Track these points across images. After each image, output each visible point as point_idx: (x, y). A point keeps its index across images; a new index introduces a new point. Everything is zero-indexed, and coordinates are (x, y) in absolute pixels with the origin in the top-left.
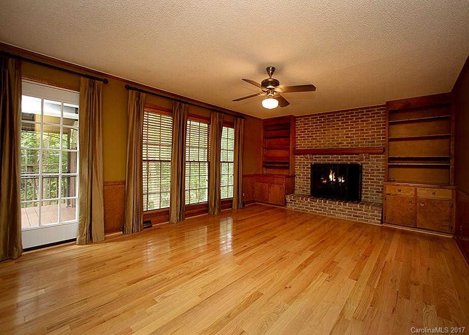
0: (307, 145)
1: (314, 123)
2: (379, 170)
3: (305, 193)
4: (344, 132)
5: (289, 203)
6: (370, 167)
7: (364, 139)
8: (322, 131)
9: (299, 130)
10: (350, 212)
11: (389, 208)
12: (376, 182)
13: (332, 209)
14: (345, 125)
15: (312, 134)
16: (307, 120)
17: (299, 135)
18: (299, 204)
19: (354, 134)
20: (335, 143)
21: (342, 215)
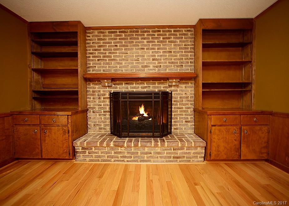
0: (103, 67)
1: (112, 39)
2: (187, 97)
3: (103, 132)
4: (151, 52)
5: (80, 153)
6: (179, 94)
7: (172, 63)
8: (123, 51)
9: (91, 47)
10: (170, 153)
11: (214, 142)
12: (185, 111)
13: (146, 153)
14: (151, 44)
15: (110, 53)
16: (102, 35)
17: (92, 53)
18: (96, 153)
19: (161, 56)
20: (140, 66)
21: (159, 159)
